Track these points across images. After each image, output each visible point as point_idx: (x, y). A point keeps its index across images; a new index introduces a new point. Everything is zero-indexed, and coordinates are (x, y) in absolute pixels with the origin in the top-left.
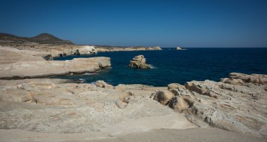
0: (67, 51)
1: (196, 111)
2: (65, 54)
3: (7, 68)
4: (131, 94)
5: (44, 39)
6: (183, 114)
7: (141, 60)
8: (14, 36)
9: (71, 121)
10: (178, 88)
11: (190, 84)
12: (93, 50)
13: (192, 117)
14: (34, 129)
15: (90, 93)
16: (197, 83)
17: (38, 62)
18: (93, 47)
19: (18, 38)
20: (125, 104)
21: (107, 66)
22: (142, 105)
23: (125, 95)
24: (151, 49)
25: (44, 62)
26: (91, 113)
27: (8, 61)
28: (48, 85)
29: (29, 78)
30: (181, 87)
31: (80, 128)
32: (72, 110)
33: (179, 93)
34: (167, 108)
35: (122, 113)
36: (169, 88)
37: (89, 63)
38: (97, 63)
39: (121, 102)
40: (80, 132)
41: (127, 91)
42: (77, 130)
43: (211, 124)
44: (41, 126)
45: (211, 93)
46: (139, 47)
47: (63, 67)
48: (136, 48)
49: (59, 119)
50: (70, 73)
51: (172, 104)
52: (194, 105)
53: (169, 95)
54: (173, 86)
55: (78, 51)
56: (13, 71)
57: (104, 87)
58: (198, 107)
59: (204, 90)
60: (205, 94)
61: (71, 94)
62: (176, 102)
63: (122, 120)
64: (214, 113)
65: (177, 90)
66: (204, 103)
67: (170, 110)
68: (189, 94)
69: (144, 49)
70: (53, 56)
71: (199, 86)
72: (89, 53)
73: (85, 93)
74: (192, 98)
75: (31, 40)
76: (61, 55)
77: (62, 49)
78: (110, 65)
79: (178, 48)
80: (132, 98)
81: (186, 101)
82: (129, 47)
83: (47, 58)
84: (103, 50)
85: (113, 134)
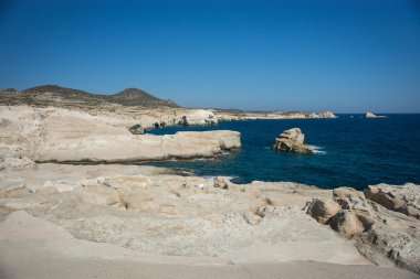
0: (167, 118)
1: (374, 239)
2: (163, 124)
3: (74, 146)
4: (269, 202)
5: (131, 97)
6: (353, 241)
7: (295, 137)
8: (85, 93)
9: (177, 238)
10: (349, 196)
11: (374, 189)
12: (211, 117)
13: (368, 248)
14: (128, 245)
15: (204, 196)
16: (386, 188)
17: (120, 137)
18: (210, 113)
19: (91, 96)
20: (257, 217)
21: (234, 147)
22: (286, 221)
23: (260, 203)
24: (315, 116)
25: (130, 137)
26: (205, 228)
27: (76, 134)
28: (140, 180)
29: (105, 162)
30: (357, 195)
31: (189, 249)
32: (178, 222)
33: (351, 205)
34: (327, 229)
35: (252, 233)
36: (335, 195)
37: (203, 140)
38: (217, 142)
39: (251, 214)
40: (189, 255)
41: (264, 196)
42: (184, 252)
43: (399, 263)
44: (136, 243)
45: (410, 209)
46: (294, 113)
47: (160, 146)
48: (287, 114)
49: (160, 234)
50: (171, 157)
51: (335, 223)
52: (374, 227)
53: (332, 208)
54: (343, 191)
55: (184, 118)
56: (83, 150)
57: (226, 187)
58: (379, 232)
59: (399, 203)
60: (400, 210)
61: (175, 197)
62: (344, 220)
63: (250, 243)
64: (408, 245)
65: (347, 200)
66: (391, 226)
67: (332, 232)
68: (369, 208)
69: (303, 116)
70: (144, 126)
71: (390, 194)
72: (203, 122)
73: (196, 197)
74: (372, 216)
75: (110, 99)
76: (156, 125)
77: (158, 114)
78: (239, 144)
79: (369, 115)
80: (270, 208)
81: (361, 219)
82: (275, 112)
83: (135, 129)
84: (228, 117)
85: (235, 261)
